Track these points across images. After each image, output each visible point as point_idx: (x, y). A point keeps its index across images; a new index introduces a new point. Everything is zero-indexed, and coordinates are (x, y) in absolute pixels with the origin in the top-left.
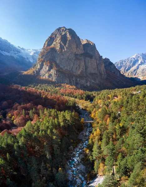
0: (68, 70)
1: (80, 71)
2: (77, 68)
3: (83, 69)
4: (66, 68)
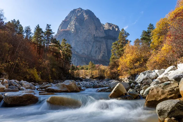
0: (86, 55)
1: (101, 55)
2: (96, 52)
3: (105, 53)
4: (83, 51)
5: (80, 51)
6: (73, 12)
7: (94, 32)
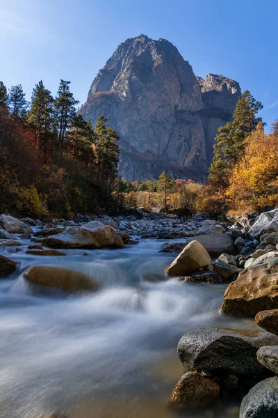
0: (154, 155)
1: (191, 156)
2: (180, 148)
3: (200, 151)
4: (147, 146)
5: (141, 146)
6: (126, 46)
7: (176, 100)
